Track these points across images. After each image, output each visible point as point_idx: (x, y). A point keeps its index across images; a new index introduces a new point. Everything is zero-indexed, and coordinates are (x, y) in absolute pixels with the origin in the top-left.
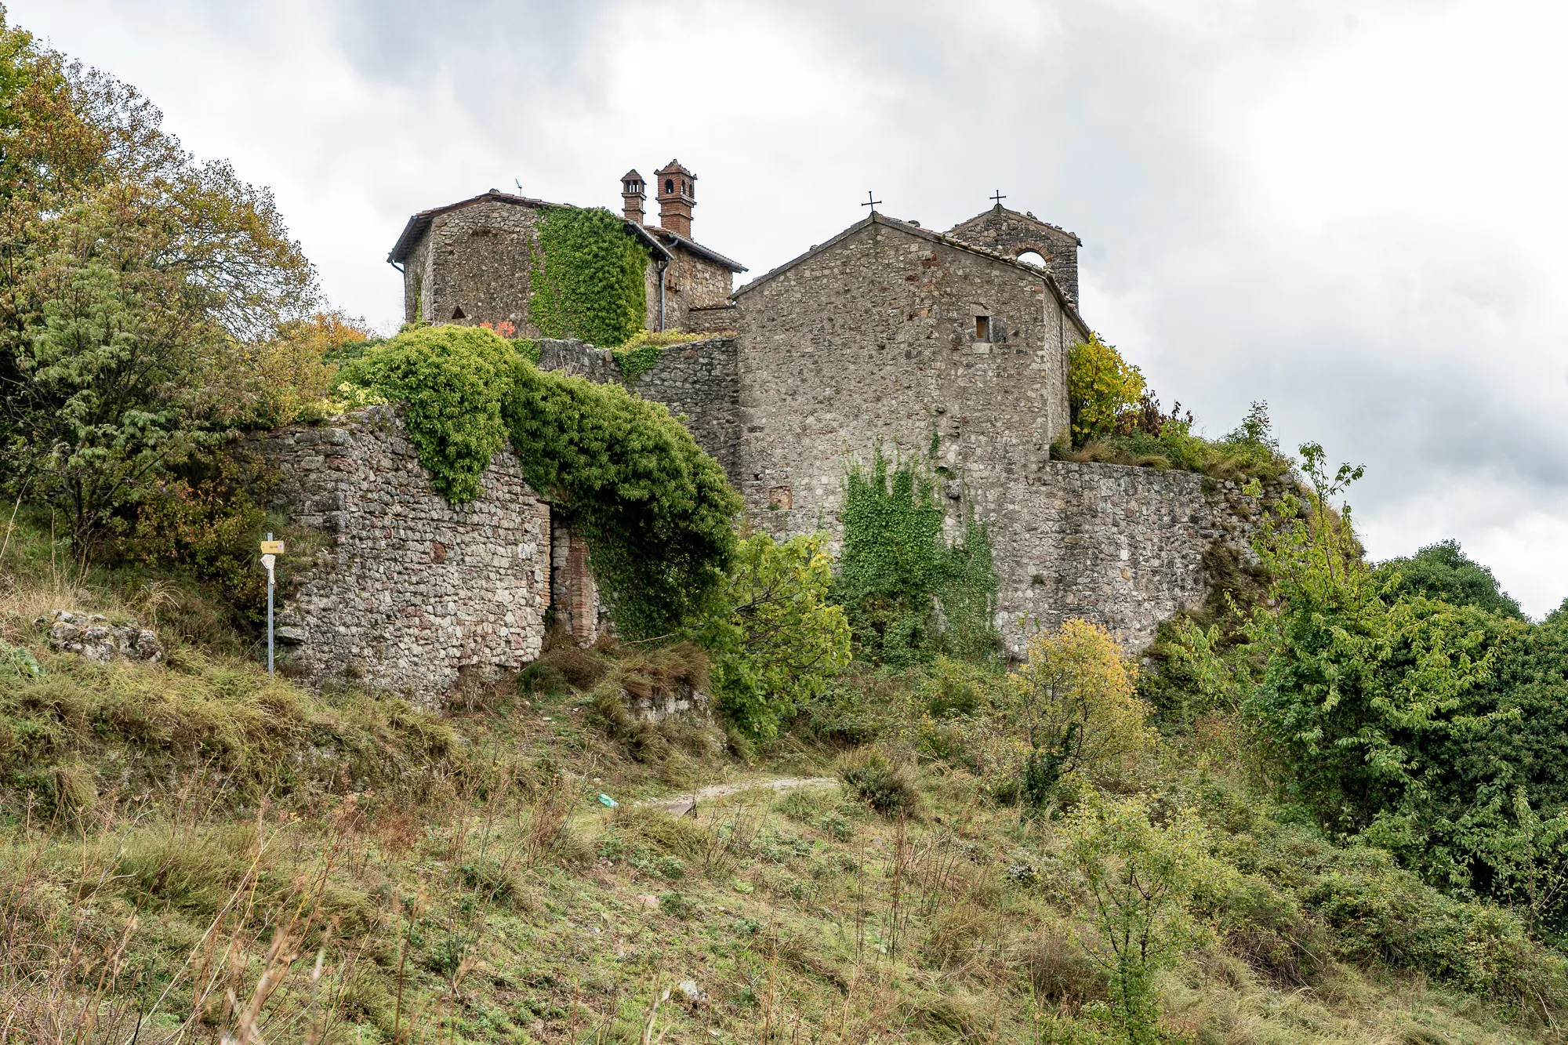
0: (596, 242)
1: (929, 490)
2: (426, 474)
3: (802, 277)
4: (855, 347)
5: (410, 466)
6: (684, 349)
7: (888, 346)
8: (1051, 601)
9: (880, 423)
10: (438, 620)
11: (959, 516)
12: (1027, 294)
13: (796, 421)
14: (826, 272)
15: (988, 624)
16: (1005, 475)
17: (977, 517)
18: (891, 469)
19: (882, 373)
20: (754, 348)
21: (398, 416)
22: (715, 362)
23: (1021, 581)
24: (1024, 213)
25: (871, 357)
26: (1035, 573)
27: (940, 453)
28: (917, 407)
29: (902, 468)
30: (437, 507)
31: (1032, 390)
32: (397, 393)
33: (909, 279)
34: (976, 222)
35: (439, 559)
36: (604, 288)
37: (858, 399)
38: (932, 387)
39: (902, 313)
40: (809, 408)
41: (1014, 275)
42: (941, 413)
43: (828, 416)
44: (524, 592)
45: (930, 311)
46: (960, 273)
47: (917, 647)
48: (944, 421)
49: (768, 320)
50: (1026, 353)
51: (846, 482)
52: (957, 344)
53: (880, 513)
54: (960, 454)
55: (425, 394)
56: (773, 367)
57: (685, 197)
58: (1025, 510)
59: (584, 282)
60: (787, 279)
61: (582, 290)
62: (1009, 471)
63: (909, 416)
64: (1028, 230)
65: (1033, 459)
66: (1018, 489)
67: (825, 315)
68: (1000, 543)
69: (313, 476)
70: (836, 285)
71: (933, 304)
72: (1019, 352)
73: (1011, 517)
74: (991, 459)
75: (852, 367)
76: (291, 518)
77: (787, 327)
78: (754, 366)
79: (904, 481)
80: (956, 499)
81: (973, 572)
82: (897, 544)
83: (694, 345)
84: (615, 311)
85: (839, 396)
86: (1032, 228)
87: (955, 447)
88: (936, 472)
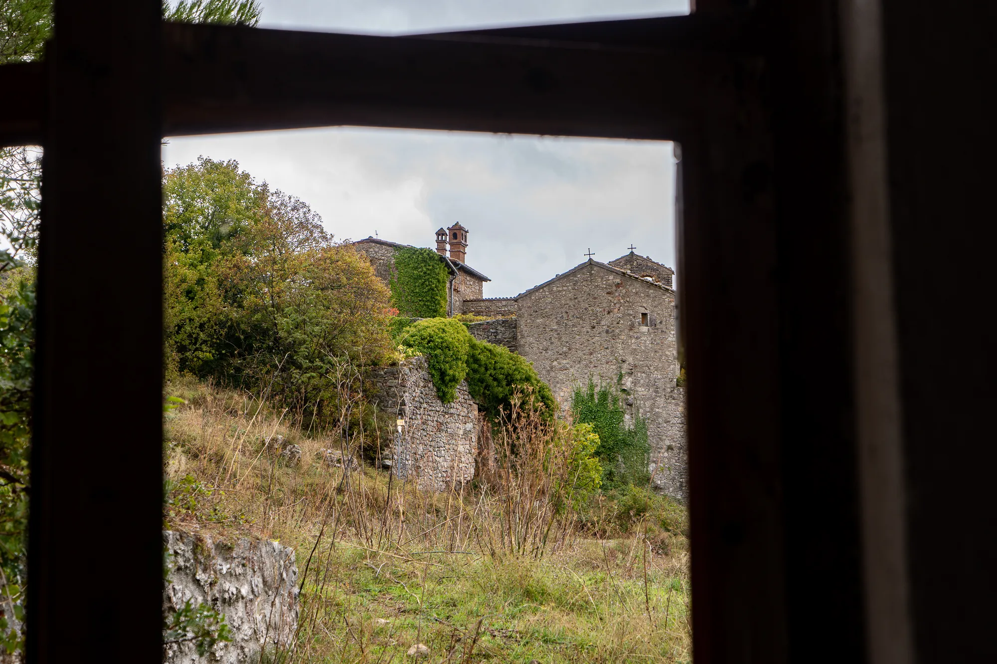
0: (425, 266)
1: (617, 401)
2: (435, 390)
3: (552, 290)
4: (579, 327)
5: (429, 385)
6: (483, 324)
7: (596, 327)
8: (677, 458)
9: (592, 366)
10: (438, 459)
11: (632, 414)
12: (667, 302)
13: (548, 363)
14: (565, 288)
15: (645, 469)
16: (654, 394)
17: (640, 415)
18: (597, 390)
19: (593, 341)
20: (526, 326)
21: (426, 361)
22: (499, 332)
23: (662, 448)
24: (645, 257)
25: (588, 332)
26: (669, 444)
27: (623, 382)
28: (611, 358)
29: (603, 389)
30: (438, 406)
31: (669, 351)
32: (425, 350)
33: (608, 293)
34: (620, 260)
35: (439, 430)
36: (429, 290)
37: (580, 353)
38: (619, 348)
39: (604, 310)
40: (555, 357)
41: (660, 293)
42: (624, 361)
43: (565, 362)
44: (468, 446)
45: (619, 310)
46: (634, 291)
47: (612, 480)
48: (625, 366)
49: (534, 311)
50: (666, 332)
51: (573, 396)
52: (632, 328)
53: (591, 412)
54: (633, 383)
55: (438, 351)
56: (536, 336)
57: (463, 242)
58: (664, 412)
59: (418, 286)
60: (544, 291)
61: (417, 290)
62: (657, 392)
63: (607, 363)
64: (647, 266)
65: (668, 386)
66: (661, 401)
67: (563, 310)
68: (651, 430)
69: (393, 389)
70: (570, 295)
71: (621, 306)
72: (662, 331)
73: (658, 415)
74: (648, 386)
75: (577, 337)
76: (382, 409)
77: (544, 315)
78: (526, 335)
79: (604, 395)
80: (631, 405)
81: (638, 443)
82: (600, 428)
83: (488, 322)
84: (434, 302)
85: (570, 352)
86: (649, 264)
87: (630, 379)
88: (621, 391)
